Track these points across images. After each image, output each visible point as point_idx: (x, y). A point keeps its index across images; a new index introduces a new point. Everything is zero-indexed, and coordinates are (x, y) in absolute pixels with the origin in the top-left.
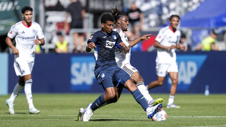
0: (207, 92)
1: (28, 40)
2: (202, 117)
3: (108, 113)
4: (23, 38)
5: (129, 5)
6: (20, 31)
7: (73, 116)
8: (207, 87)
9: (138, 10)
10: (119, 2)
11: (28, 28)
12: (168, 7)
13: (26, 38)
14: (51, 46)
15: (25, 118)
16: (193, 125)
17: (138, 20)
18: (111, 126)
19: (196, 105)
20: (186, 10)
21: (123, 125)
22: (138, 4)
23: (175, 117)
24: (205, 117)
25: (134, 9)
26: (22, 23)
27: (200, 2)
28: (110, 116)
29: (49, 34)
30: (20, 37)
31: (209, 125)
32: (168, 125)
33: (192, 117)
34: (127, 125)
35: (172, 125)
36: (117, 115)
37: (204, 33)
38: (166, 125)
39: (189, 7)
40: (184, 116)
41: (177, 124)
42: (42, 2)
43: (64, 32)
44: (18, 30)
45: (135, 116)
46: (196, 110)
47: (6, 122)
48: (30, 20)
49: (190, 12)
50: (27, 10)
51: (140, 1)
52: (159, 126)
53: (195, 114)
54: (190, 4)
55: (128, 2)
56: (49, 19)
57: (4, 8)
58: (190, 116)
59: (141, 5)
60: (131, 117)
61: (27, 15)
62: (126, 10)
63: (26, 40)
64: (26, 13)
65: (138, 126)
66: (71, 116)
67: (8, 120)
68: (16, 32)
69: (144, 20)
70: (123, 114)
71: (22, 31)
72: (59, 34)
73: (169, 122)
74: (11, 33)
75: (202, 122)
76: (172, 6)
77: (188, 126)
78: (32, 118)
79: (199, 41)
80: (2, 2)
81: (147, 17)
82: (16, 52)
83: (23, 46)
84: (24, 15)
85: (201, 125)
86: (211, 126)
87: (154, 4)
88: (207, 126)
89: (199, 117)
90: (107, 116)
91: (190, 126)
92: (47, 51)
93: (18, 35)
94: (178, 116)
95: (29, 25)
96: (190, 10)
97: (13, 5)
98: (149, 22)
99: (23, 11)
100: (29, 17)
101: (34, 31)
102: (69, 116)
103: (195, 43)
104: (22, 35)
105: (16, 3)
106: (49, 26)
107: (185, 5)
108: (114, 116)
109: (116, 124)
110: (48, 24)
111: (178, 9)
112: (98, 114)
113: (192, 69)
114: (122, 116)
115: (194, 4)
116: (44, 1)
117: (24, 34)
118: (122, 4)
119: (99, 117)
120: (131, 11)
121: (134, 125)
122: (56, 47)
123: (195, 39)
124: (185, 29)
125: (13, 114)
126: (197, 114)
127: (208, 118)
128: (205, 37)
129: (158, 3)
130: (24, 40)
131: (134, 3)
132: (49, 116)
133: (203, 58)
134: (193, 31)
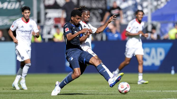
0: (173, 72)
1: (26, 33)
2: (169, 91)
3: (95, 88)
4: (22, 31)
5: (111, 4)
6: (20, 26)
7: (68, 91)
8: (173, 68)
9: (118, 8)
10: (103, 2)
11: (27, 23)
12: (141, 5)
13: (24, 32)
14: (50, 36)
15: (30, 93)
16: (162, 98)
17: (118, 15)
18: (97, 98)
19: (164, 82)
20: (156, 7)
21: (107, 98)
22: (118, 3)
23: (148, 91)
24: (171, 91)
25: (115, 7)
26: (21, 19)
27: (166, 1)
28: (97, 91)
29: (48, 27)
30: (20, 31)
31: (174, 97)
32: (142, 97)
33: (161, 91)
34: (110, 98)
35: (145, 98)
36: (103, 90)
37: (170, 25)
38: (141, 98)
39: (158, 5)
40: (155, 91)
41: (150, 97)
42: (42, 2)
43: (60, 25)
44: (18, 25)
45: (116, 91)
46: (165, 86)
47: (15, 96)
48: (27, 17)
49: (159, 9)
50: (26, 9)
51: (120, 1)
52: (135, 98)
53: (164, 89)
54: (159, 3)
55: (110, 2)
56: (49, 15)
57: (13, 7)
58: (160, 90)
59: (121, 4)
60: (113, 92)
61: (26, 13)
62: (108, 8)
63: (24, 33)
64: (25, 12)
65: (119, 98)
66: (66, 91)
67: (17, 95)
68: (17, 26)
69: (123, 16)
70: (107, 89)
71: (22, 26)
72: (56, 27)
73: (143, 95)
74: (13, 27)
75: (169, 95)
76: (145, 4)
77: (158, 98)
78: (35, 93)
79: (166, 32)
80: (11, 2)
81: (125, 13)
82: (16, 42)
83: (22, 37)
84: (23, 13)
85: (168, 98)
86: (176, 98)
87: (130, 3)
88: (173, 98)
89: (167, 91)
90: (95, 91)
91: (160, 98)
92: (47, 40)
93: (18, 29)
94: (150, 90)
95: (27, 21)
96: (159, 7)
97: (20, 4)
98: (126, 17)
99: (23, 10)
100: (27, 15)
101: (30, 26)
102: (65, 91)
103: (163, 33)
104: (21, 29)
105: (22, 3)
106: (48, 21)
107: (155, 3)
108: (100, 91)
109: (102, 97)
110: (47, 19)
111: (150, 7)
112: (87, 89)
113: (161, 54)
114: (106, 90)
115: (162, 3)
116: (44, 1)
117: (23, 28)
118: (106, 3)
119: (88, 92)
120: (113, 8)
121: (116, 98)
122: (54, 37)
123: (163, 30)
124: (155, 23)
125: (18, 90)
126: (165, 89)
127: (174, 92)
128: (171, 29)
129: (134, 2)
130: (23, 33)
131: (115, 2)
132: (49, 91)
133: (169, 45)
134: (161, 24)
